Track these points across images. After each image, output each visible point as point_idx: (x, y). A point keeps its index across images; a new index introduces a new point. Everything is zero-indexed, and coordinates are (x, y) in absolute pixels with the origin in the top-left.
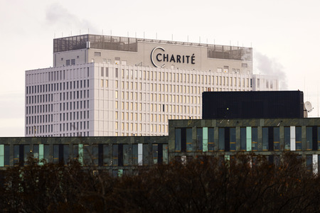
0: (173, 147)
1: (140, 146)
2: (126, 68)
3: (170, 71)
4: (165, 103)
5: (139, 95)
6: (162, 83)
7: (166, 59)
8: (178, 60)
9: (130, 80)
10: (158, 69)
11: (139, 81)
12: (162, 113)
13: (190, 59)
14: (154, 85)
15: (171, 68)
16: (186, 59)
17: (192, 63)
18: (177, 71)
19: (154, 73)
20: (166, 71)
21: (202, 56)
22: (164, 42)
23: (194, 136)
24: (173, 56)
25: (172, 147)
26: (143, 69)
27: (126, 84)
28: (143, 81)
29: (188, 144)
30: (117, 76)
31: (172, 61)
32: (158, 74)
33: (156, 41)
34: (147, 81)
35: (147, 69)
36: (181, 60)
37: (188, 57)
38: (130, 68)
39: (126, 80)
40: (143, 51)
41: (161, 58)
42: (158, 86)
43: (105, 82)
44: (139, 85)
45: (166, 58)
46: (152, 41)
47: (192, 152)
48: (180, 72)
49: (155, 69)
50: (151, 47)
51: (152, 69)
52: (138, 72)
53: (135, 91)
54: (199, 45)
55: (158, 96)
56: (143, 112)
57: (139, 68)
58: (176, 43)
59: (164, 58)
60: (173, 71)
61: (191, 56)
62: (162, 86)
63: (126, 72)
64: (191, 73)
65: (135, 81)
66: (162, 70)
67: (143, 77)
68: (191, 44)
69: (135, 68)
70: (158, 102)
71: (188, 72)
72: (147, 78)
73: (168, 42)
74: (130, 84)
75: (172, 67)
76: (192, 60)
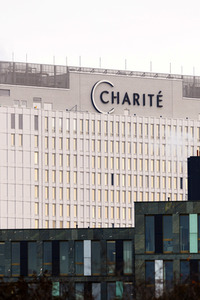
0: (143, 246)
1: (87, 244)
2: (51, 114)
3: (122, 119)
4: (116, 172)
5: (73, 158)
6: (110, 138)
7: (115, 100)
8: (136, 101)
9: (58, 135)
10: (104, 117)
11: (72, 136)
12: (110, 187)
13: (154, 99)
14: (97, 143)
15: (124, 114)
16: (147, 99)
17: (158, 106)
18: (134, 120)
19: (97, 123)
20: (116, 119)
21: (173, 95)
22: (113, 71)
23: (176, 228)
24: (126, 95)
25: (140, 246)
26: (79, 116)
27: (51, 140)
28: (79, 136)
29: (166, 240)
30: (36, 128)
31: (126, 103)
32: (104, 124)
33: (99, 70)
34: (86, 136)
35: (86, 116)
36: (141, 101)
37: (151, 96)
38: (58, 114)
39: (51, 134)
40: (79, 88)
41: (107, 98)
42: (104, 144)
43: (18, 138)
44: (73, 142)
45: (115, 98)
46: (93, 70)
47: (172, 253)
48: (139, 120)
49: (97, 116)
50: (91, 81)
51: (93, 116)
52: (72, 122)
53: (65, 152)
54: (170, 77)
55: (104, 160)
56: (79, 187)
57: (73, 115)
58: (132, 73)
59: (113, 97)
60: (128, 120)
61: (156, 94)
62: (110, 144)
63: (51, 121)
64: (156, 121)
65: (65, 135)
66: (110, 118)
67: (79, 130)
68: (157, 75)
69: (66, 115)
70: (104, 171)
71: (151, 121)
72: (85, 130)
73: (119, 73)
74: (58, 141)
75: (126, 113)
76: (158, 101)
